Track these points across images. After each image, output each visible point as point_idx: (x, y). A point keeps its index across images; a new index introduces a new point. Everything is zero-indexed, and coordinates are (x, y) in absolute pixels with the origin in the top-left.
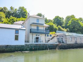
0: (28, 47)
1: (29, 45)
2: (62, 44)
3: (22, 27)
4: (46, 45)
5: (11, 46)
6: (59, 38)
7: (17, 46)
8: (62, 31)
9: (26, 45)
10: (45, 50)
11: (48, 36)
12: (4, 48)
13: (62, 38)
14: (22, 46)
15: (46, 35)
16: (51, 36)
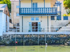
0: (8, 40)
1: (9, 35)
9: (5, 36)
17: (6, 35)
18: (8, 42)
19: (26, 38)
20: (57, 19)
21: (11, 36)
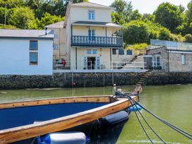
1: (63, 74)
2: (154, 73)
3: (46, 34)
4: (110, 75)
5: (21, 77)
6: (151, 58)
7: (35, 76)
8: (172, 40)
9: (56, 75)
10: (105, 86)
11: (122, 53)
12: (8, 82)
13: (158, 58)
14: (46, 77)
15: (117, 51)
16: (130, 52)
17: (58, 73)
18: (61, 84)
19: (87, 78)
20: (120, 54)
21: (65, 75)
